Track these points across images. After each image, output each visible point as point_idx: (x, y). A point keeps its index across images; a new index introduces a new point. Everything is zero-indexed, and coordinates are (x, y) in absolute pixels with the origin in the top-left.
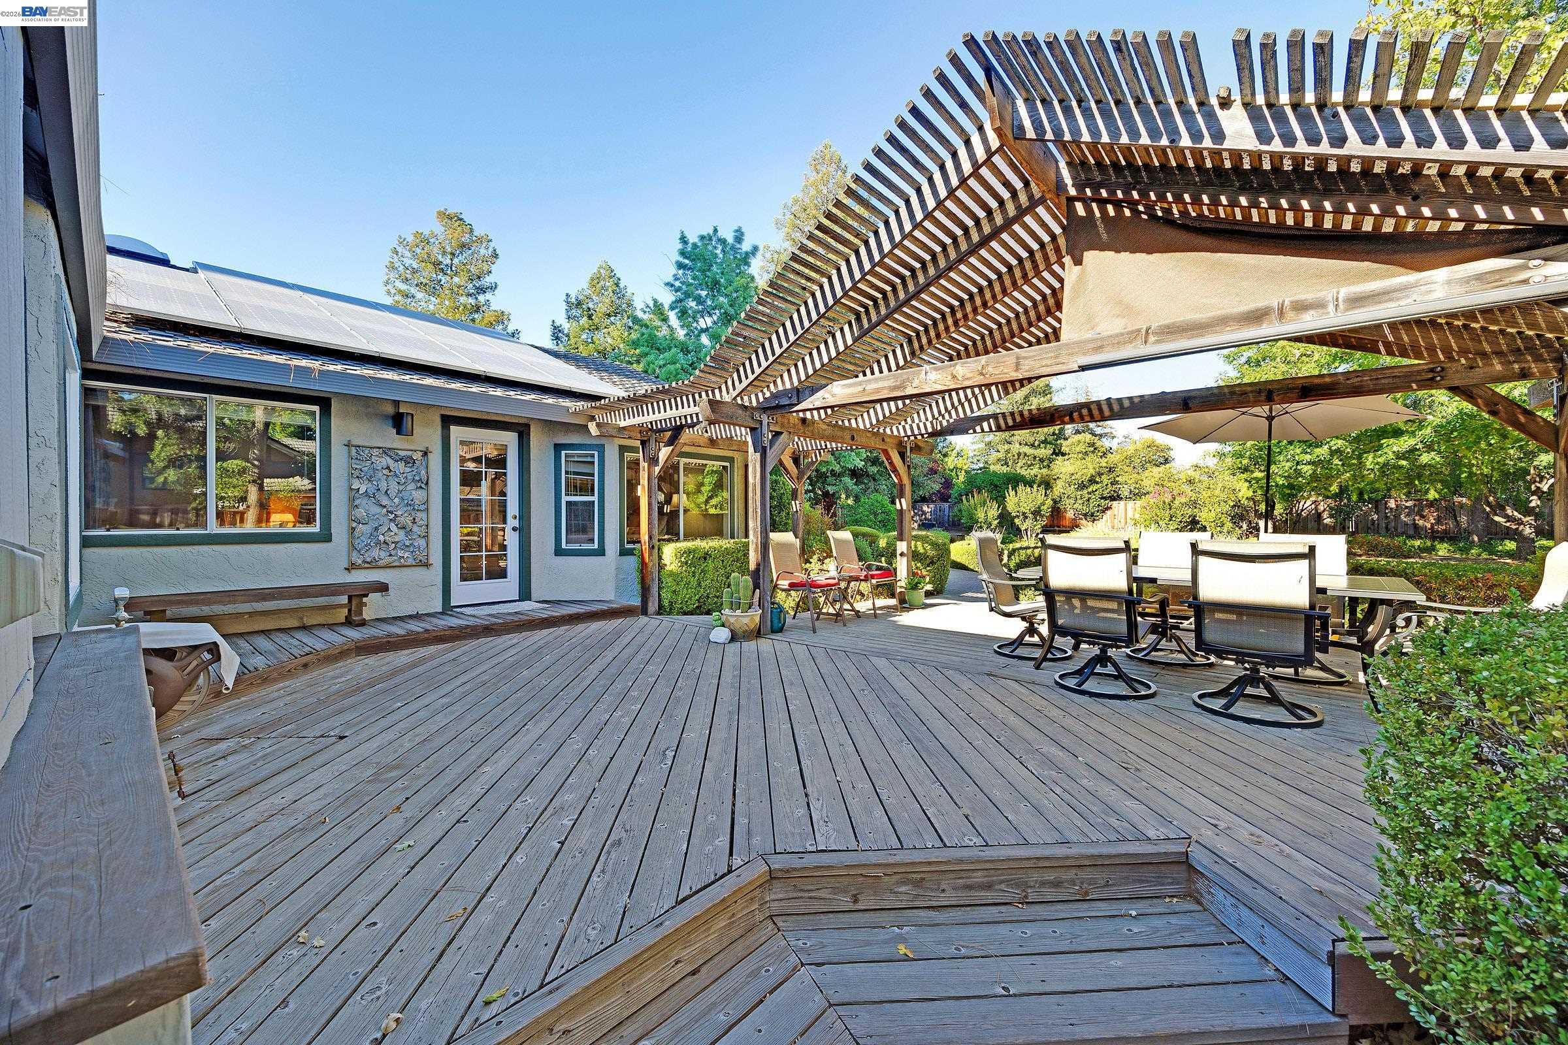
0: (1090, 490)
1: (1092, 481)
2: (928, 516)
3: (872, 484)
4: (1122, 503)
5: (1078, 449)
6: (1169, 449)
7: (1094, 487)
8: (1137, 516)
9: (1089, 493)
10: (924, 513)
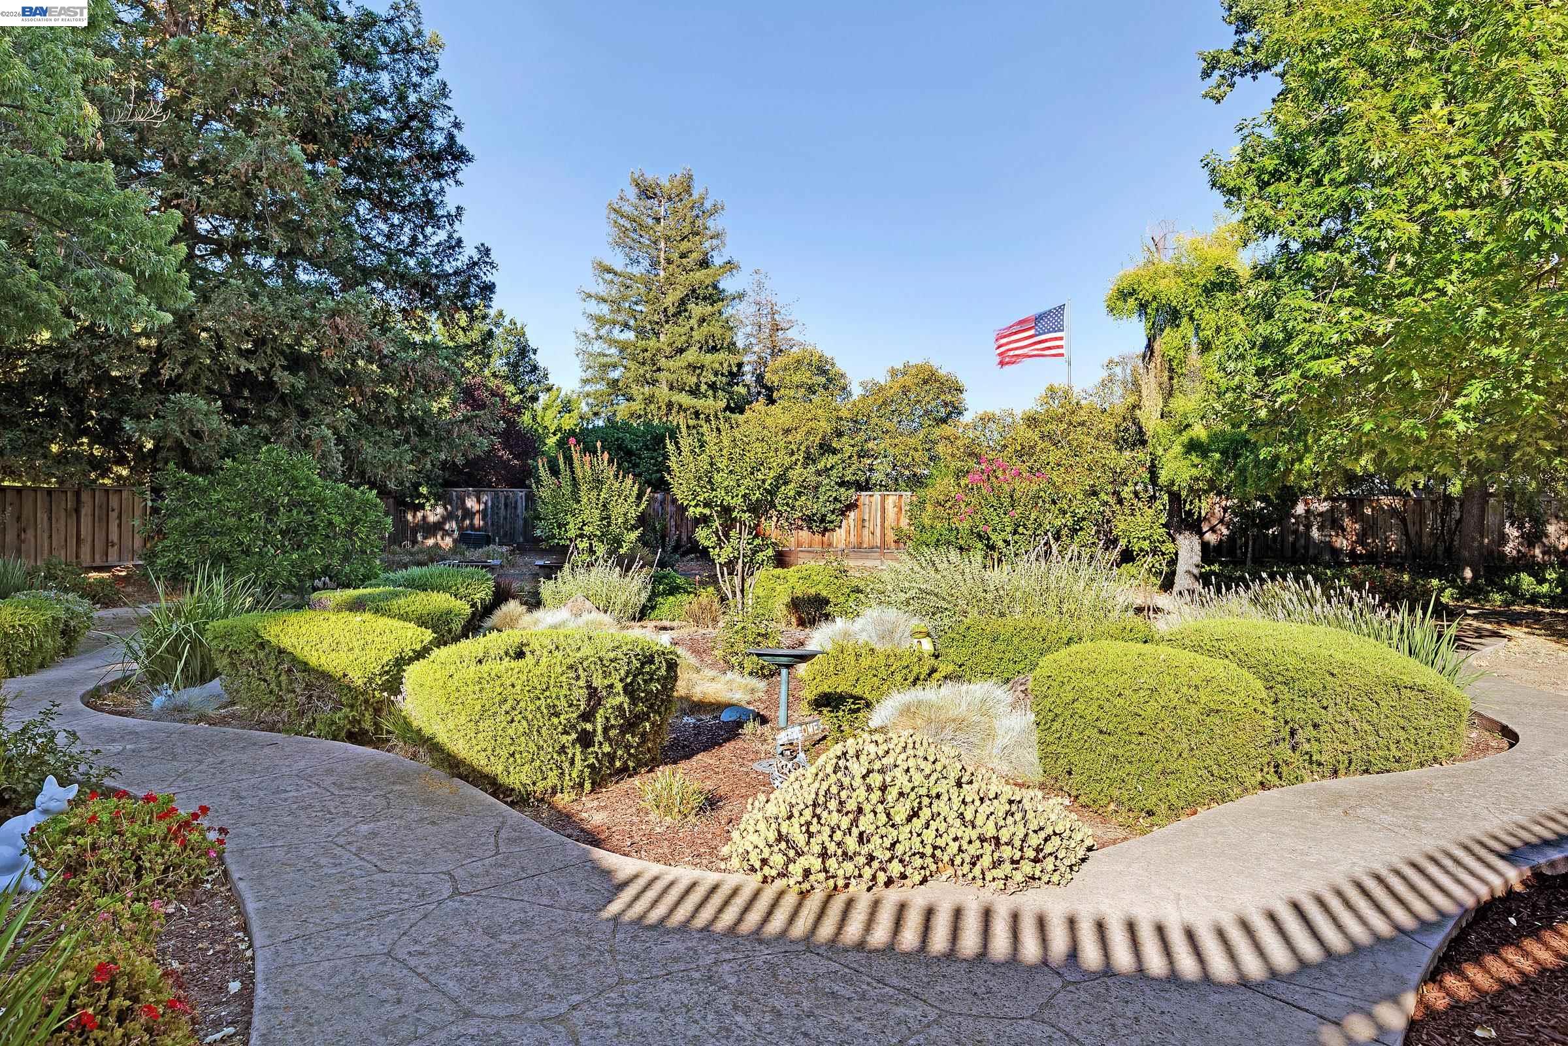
0: (821, 466)
1: (826, 448)
2: (478, 521)
3: (291, 424)
4: (877, 495)
5: (797, 379)
6: (960, 390)
7: (831, 460)
8: (904, 522)
9: (819, 473)
10: (469, 514)
